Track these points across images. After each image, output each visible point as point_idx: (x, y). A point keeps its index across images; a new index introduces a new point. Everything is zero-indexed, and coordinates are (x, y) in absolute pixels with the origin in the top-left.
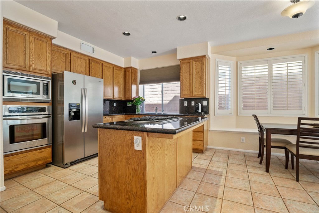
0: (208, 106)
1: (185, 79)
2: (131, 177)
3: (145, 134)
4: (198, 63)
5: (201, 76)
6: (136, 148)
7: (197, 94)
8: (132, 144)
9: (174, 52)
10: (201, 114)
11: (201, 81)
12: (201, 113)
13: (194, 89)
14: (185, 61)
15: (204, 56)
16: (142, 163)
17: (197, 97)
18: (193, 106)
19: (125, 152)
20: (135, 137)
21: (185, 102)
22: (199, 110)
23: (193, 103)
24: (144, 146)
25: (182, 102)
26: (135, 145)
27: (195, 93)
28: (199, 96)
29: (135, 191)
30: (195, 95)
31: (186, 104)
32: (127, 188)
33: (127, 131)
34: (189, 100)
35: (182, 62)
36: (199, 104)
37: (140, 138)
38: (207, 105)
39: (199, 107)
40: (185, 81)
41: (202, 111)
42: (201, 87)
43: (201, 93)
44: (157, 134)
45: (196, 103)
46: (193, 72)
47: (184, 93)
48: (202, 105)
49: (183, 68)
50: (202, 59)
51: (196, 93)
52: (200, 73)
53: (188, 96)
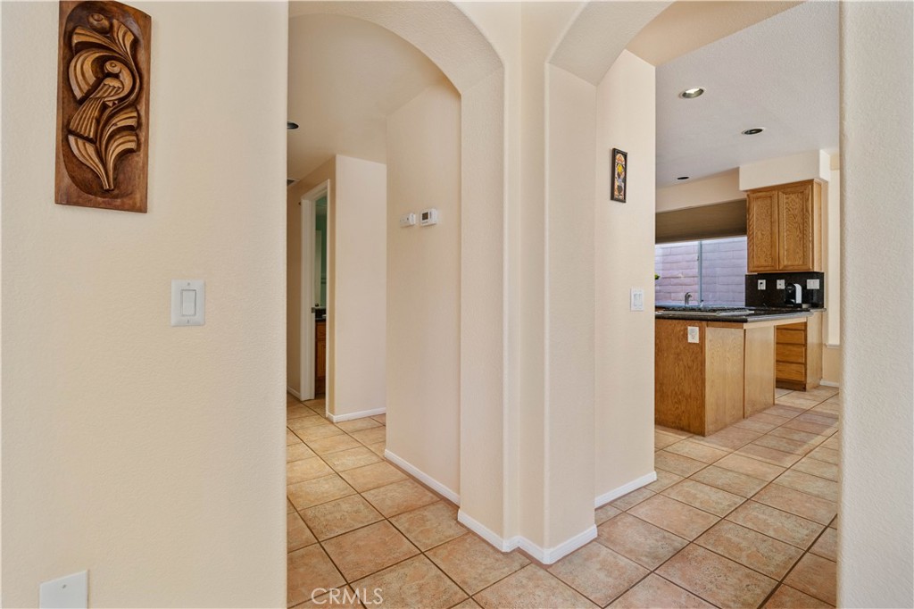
0: (821, 291)
1: (759, 234)
2: (682, 376)
3: (704, 323)
4: (793, 196)
5: (801, 226)
6: (690, 340)
7: (790, 263)
8: (685, 335)
9: (734, 173)
10: (801, 307)
11: (800, 236)
12: (800, 305)
13: (783, 253)
14: (760, 194)
15: (811, 182)
16: (699, 358)
17: (790, 270)
18: (781, 290)
19: (674, 346)
20: (689, 328)
21: (760, 281)
22: (795, 299)
23: (781, 284)
24: (702, 337)
25: (751, 281)
26: (689, 336)
27: (786, 263)
28: (796, 268)
29: (687, 392)
30: (785, 266)
31: (762, 285)
32: (676, 389)
33: (677, 321)
34: (771, 278)
35: (752, 195)
36: (795, 287)
37: (697, 329)
38: (818, 288)
39: (794, 292)
40: (760, 236)
41: (803, 302)
42: (801, 248)
43: (801, 263)
44: (721, 324)
45: (789, 284)
46: (781, 216)
47: (756, 263)
48: (804, 288)
49: (756, 210)
50: (803, 190)
51: (788, 262)
52: (799, 219)
53: (767, 269)
